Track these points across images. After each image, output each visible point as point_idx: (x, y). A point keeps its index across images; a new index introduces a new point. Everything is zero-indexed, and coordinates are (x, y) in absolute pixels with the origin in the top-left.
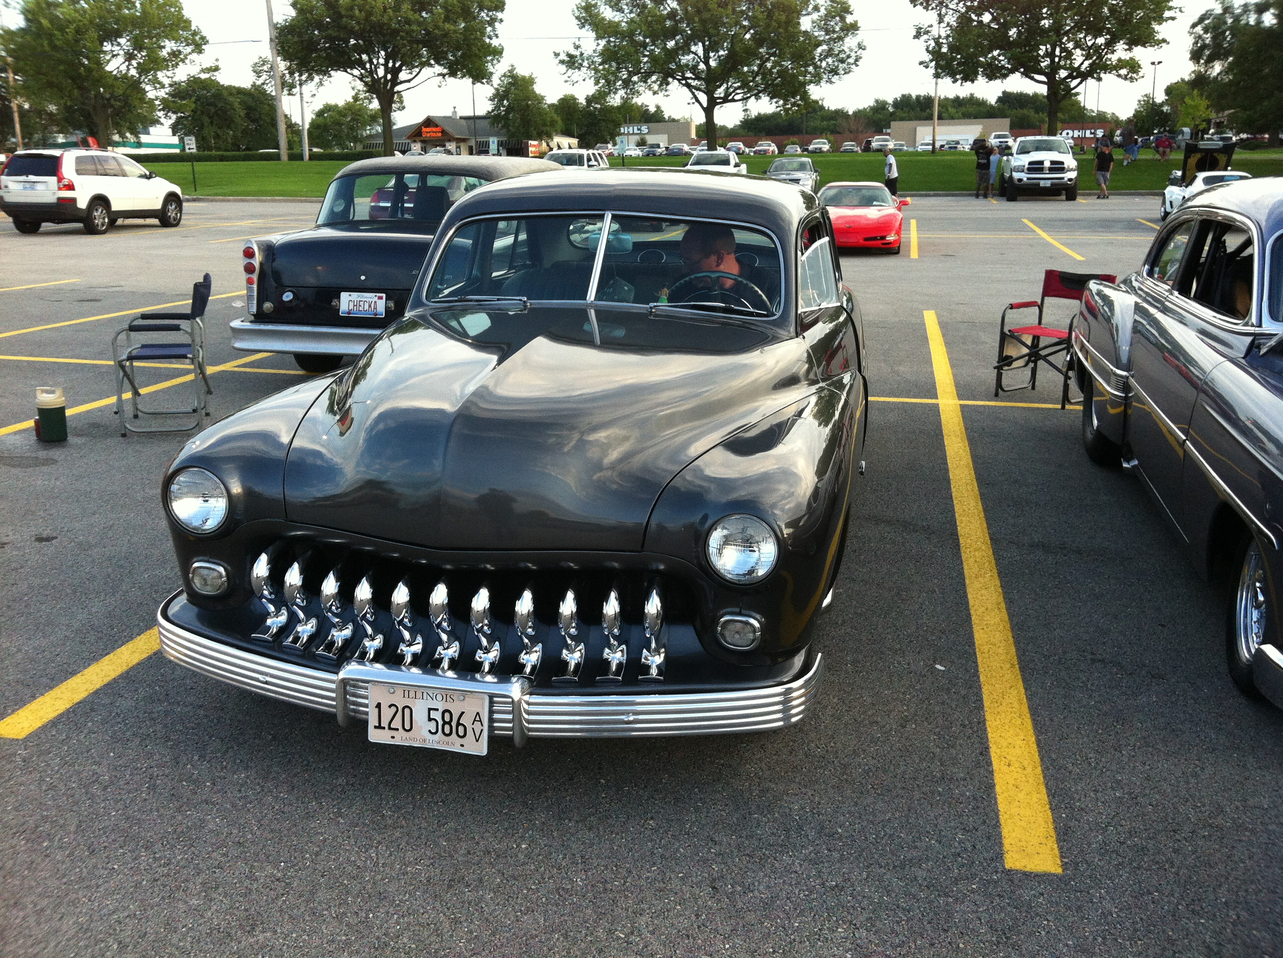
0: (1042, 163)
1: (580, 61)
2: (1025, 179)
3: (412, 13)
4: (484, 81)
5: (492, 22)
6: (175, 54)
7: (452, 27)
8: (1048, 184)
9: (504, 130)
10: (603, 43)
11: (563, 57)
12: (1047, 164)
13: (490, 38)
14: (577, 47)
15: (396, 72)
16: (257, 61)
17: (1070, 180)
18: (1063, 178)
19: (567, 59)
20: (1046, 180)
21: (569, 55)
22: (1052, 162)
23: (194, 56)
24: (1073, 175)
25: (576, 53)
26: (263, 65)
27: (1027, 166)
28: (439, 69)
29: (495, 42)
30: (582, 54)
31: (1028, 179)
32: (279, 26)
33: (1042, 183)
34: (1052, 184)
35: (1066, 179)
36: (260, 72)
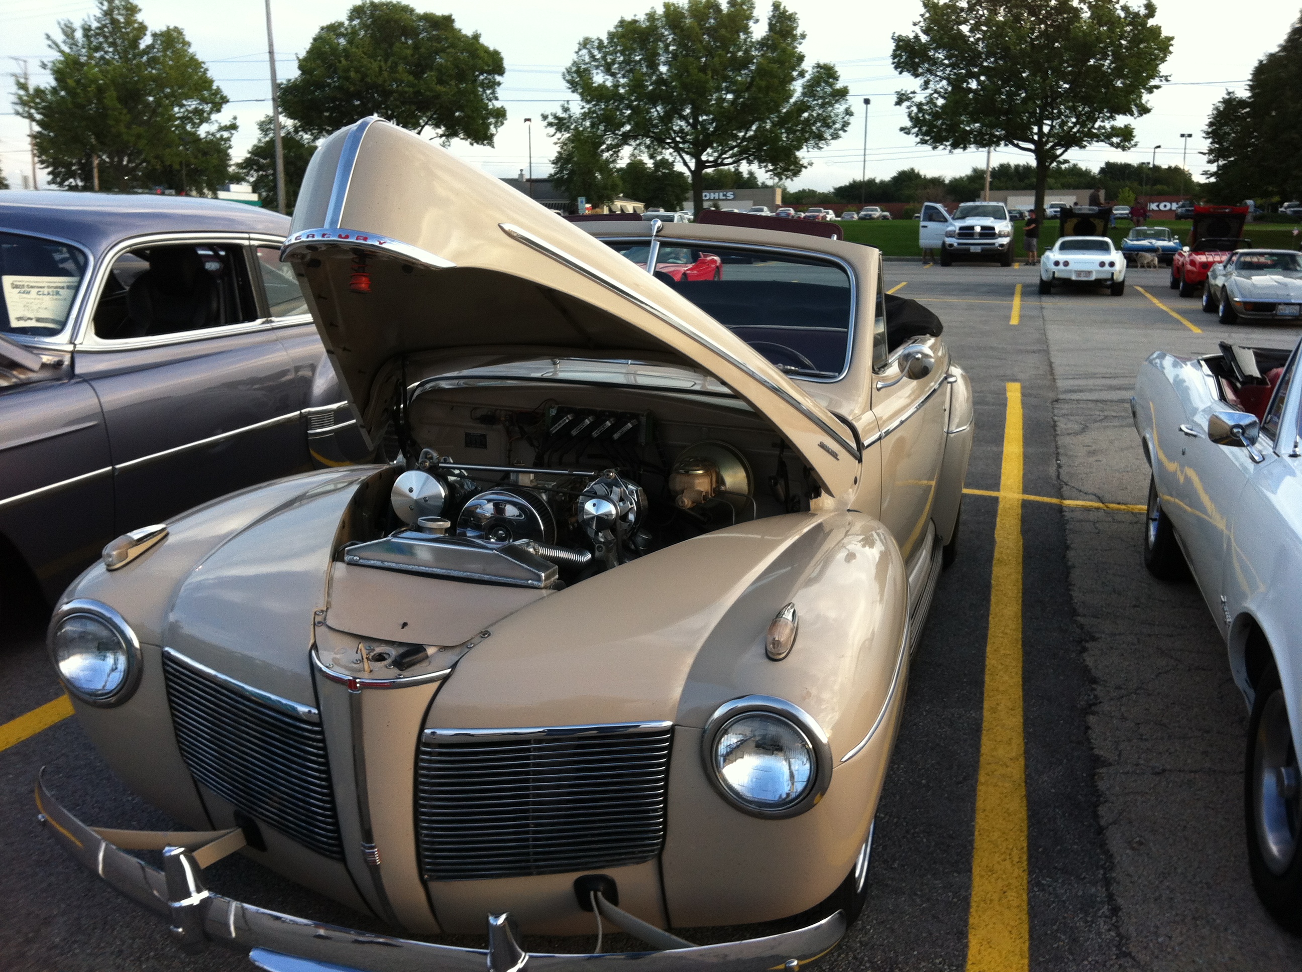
0: (972, 228)
1: (568, 124)
2: (955, 245)
4: (485, 142)
5: (494, 85)
6: (198, 112)
8: (978, 249)
11: (551, 119)
12: (978, 229)
13: (493, 100)
14: (565, 110)
17: (1002, 245)
18: (994, 244)
19: (555, 121)
20: (976, 245)
21: (556, 117)
22: (983, 228)
23: (213, 116)
24: (1005, 241)
25: (565, 115)
27: (957, 231)
29: (496, 105)
30: (570, 117)
31: (959, 244)
32: (281, 87)
33: (973, 249)
34: (983, 250)
35: (997, 245)
36: (268, 130)
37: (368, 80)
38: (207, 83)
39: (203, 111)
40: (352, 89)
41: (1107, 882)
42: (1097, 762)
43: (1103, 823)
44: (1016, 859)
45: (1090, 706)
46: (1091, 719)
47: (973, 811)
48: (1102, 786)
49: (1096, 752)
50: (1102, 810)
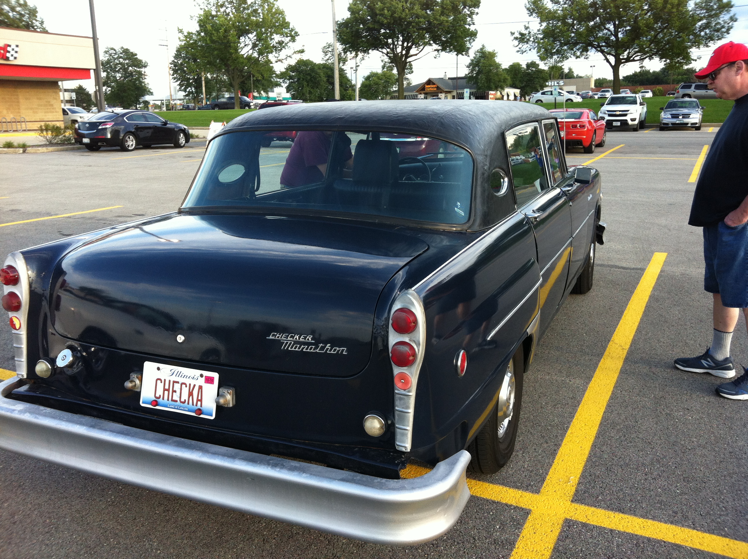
1: (528, 37)
3: (420, 10)
4: (464, 53)
5: (471, 15)
6: (280, 43)
7: (446, 19)
9: (475, 85)
10: (544, 24)
11: (517, 35)
13: (470, 25)
14: (527, 28)
15: (409, 49)
16: (325, 45)
19: (519, 36)
21: (521, 34)
23: (290, 44)
25: (526, 32)
26: (329, 47)
28: (435, 47)
29: (472, 28)
30: (530, 33)
32: (339, 23)
36: (327, 52)
37: (396, 15)
38: (286, 25)
39: (283, 42)
40: (385, 21)
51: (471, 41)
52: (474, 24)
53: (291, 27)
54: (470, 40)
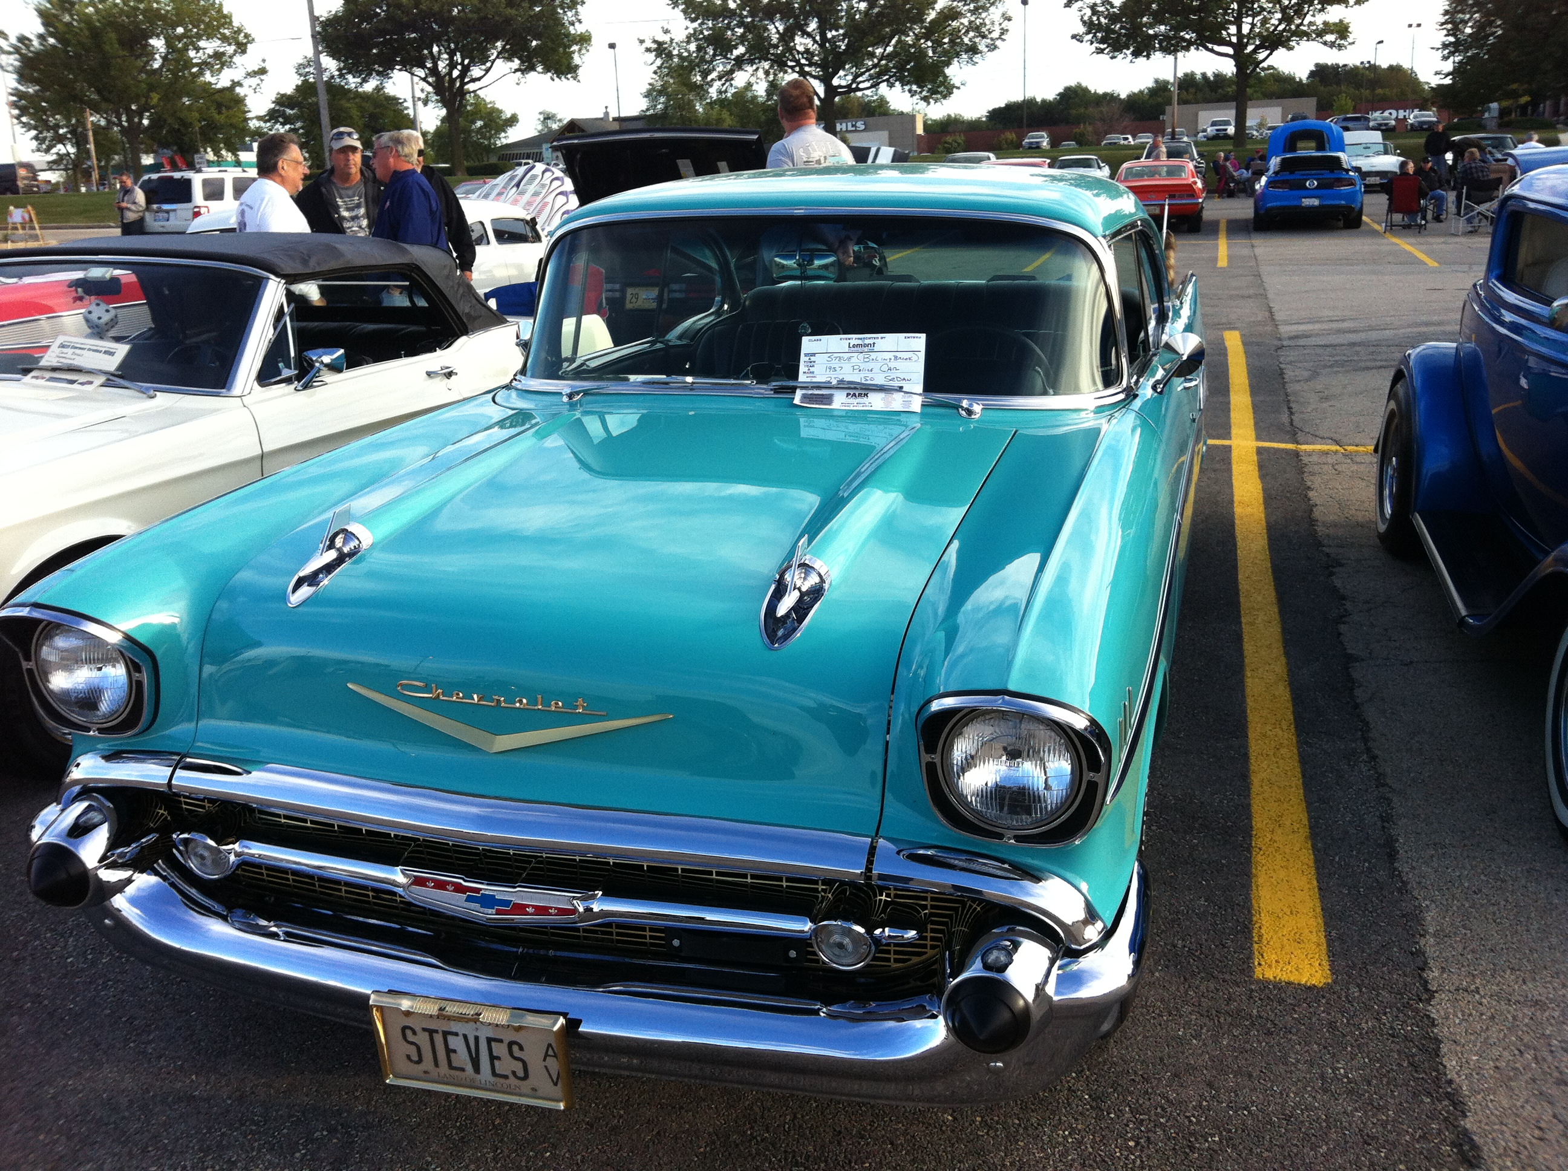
1: (669, 49)
4: (569, 76)
6: (218, 55)
10: (692, 25)
11: (649, 44)
13: (574, 24)
14: (666, 32)
15: (465, 70)
16: (301, 61)
19: (655, 46)
21: (655, 41)
23: (237, 59)
25: (665, 38)
26: (309, 65)
28: (516, 63)
29: (578, 29)
30: (672, 40)
32: (321, 20)
36: (306, 74)
38: (225, 20)
39: (224, 54)
41: (1365, 740)
42: (1350, 658)
43: (1358, 701)
44: (1285, 727)
45: (1342, 617)
46: (1343, 628)
47: (1244, 696)
48: (1355, 675)
49: (1349, 651)
50: (1358, 692)
51: (584, 51)
52: (580, 21)
53: (236, 24)
54: (580, 50)
